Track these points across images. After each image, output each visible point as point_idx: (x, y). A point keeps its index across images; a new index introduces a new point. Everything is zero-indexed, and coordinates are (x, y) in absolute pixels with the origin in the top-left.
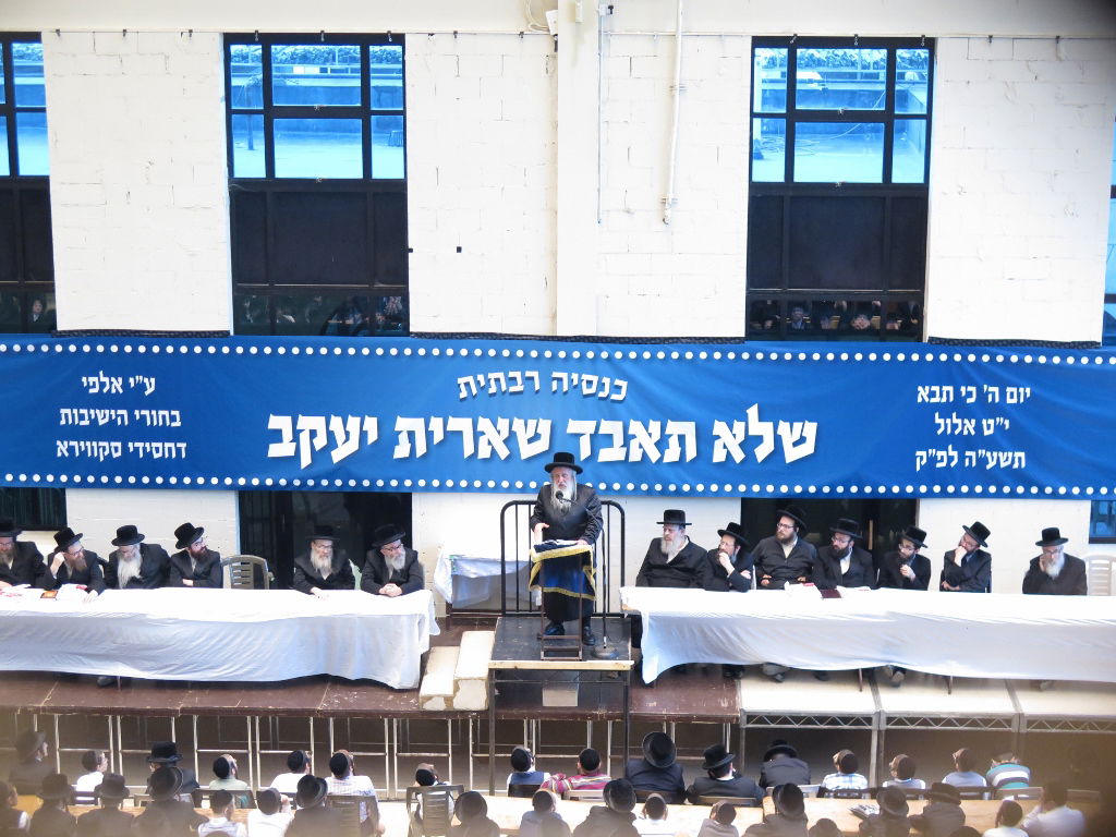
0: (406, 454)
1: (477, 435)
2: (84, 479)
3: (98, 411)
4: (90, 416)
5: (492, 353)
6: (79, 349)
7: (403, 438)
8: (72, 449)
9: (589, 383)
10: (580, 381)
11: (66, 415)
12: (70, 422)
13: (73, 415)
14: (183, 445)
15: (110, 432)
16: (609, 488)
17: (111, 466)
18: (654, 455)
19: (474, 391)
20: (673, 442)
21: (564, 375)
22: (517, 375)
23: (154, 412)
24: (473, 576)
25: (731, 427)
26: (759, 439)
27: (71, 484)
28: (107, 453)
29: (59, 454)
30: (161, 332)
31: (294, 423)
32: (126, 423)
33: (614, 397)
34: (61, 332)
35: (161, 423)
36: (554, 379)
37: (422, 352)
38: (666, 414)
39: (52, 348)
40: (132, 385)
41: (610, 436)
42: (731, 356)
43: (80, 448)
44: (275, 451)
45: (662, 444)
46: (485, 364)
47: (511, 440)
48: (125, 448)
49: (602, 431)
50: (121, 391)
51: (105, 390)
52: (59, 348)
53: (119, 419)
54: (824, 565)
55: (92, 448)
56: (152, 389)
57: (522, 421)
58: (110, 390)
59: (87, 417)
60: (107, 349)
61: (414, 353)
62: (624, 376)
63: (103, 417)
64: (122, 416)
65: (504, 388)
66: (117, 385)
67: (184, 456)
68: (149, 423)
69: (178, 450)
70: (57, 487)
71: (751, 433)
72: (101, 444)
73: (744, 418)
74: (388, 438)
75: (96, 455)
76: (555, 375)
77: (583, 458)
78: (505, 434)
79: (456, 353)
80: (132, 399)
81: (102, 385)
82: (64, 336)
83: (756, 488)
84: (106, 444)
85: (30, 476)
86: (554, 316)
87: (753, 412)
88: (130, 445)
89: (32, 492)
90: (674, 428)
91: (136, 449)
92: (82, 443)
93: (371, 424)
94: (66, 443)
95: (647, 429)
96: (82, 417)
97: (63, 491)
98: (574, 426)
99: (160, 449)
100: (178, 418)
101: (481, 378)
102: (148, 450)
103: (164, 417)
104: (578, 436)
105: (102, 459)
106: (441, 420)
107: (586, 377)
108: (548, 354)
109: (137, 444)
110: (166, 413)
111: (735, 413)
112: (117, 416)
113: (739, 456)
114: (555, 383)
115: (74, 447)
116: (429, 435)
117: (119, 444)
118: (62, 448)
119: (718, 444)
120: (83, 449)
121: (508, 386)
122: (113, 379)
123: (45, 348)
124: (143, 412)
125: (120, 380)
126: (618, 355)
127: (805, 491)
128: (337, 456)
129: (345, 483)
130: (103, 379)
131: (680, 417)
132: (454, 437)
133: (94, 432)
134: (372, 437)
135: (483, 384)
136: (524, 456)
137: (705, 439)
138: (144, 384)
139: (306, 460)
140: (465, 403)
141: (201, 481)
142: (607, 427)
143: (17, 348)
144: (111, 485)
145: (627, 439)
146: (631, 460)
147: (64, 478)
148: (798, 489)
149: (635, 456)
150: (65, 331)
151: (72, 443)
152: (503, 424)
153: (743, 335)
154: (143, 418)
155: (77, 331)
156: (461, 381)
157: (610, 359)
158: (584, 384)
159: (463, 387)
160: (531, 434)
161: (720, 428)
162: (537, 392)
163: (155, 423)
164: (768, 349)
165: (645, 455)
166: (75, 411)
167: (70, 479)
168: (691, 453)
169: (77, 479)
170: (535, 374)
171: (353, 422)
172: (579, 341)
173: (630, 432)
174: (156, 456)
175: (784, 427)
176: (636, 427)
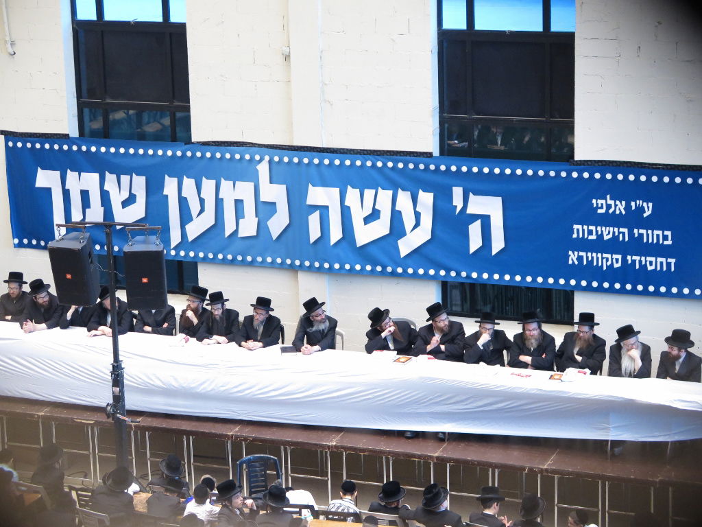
2: (589, 284)
3: (604, 228)
4: (597, 231)
6: (592, 176)
8: (580, 259)
11: (578, 230)
12: (581, 236)
13: (583, 230)
14: (673, 261)
15: (613, 246)
17: (611, 274)
23: (650, 232)
27: (578, 287)
28: (609, 263)
29: (570, 262)
30: (660, 165)
32: (627, 239)
34: (577, 161)
35: (655, 241)
39: (569, 174)
40: (633, 208)
43: (587, 258)
48: (624, 260)
50: (624, 212)
51: (611, 211)
52: (575, 175)
53: (621, 235)
55: (598, 258)
56: (650, 212)
58: (615, 211)
59: (594, 233)
60: (614, 177)
63: (607, 233)
64: (624, 233)
66: (621, 207)
67: (673, 269)
68: (645, 240)
69: (669, 265)
70: (568, 289)
72: (605, 255)
75: (600, 264)
80: (633, 219)
81: (609, 206)
82: (580, 165)
84: (609, 256)
85: (545, 279)
88: (629, 258)
89: (547, 292)
91: (634, 261)
92: (589, 254)
94: (576, 253)
96: (590, 233)
97: (572, 293)
99: (654, 263)
100: (670, 238)
102: (643, 263)
103: (658, 236)
105: (605, 268)
109: (634, 258)
110: (660, 232)
112: (619, 233)
115: (582, 257)
117: (619, 257)
118: (573, 257)
120: (590, 259)
122: (618, 202)
123: (564, 174)
124: (641, 231)
125: (624, 203)
130: (610, 202)
133: (600, 245)
138: (643, 207)
141: (686, 291)
143: (541, 173)
144: (611, 290)
147: (573, 282)
150: (580, 161)
151: (581, 254)
154: (641, 235)
155: (590, 161)
163: (650, 241)
166: (585, 227)
167: (578, 283)
169: (584, 283)
174: (650, 268)
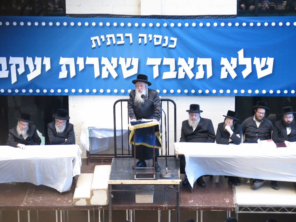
1: (101, 66)
5: (108, 24)
7: (64, 68)
9: (157, 39)
10: (153, 38)
16: (168, 92)
18: (191, 75)
19: (99, 44)
20: (201, 68)
21: (145, 35)
22: (121, 35)
24: (100, 137)
25: (230, 61)
26: (244, 67)
31: (8, 61)
33: (170, 46)
36: (140, 37)
37: (72, 24)
38: (197, 54)
41: (168, 66)
42: (230, 24)
45: (195, 70)
46: (104, 30)
47: (118, 68)
49: (164, 63)
54: (278, 130)
57: (124, 59)
61: (69, 25)
62: (175, 35)
65: (114, 42)
71: (240, 64)
73: (237, 56)
74: (56, 68)
76: (140, 35)
77: (155, 77)
78: (115, 66)
79: (90, 25)
83: (243, 91)
86: (139, 5)
87: (241, 53)
90: (201, 61)
93: (47, 61)
95: (187, 62)
98: (150, 61)
101: (102, 37)
104: (152, 66)
106: (82, 59)
107: (156, 36)
108: (137, 25)
111: (232, 53)
113: (234, 75)
114: (140, 40)
116: (77, 66)
119: (223, 70)
121: (116, 42)
126: (172, 25)
127: (268, 93)
128: (30, 77)
129: (34, 91)
131: (204, 56)
132: (89, 67)
134: (48, 67)
135: (104, 40)
136: (125, 77)
137: (217, 67)
139: (14, 80)
140: (94, 50)
142: (167, 61)
145: (177, 67)
146: (179, 78)
148: (264, 92)
149: (181, 76)
152: (114, 60)
153: (235, 13)
156: (93, 39)
157: (168, 27)
158: (155, 40)
159: (93, 42)
160: (128, 65)
161: (224, 61)
162: (132, 44)
164: (249, 21)
165: (186, 75)
168: (210, 74)
170: (130, 35)
171: (38, 60)
172: (152, 18)
173: (179, 64)
175: (257, 60)
176: (181, 61)
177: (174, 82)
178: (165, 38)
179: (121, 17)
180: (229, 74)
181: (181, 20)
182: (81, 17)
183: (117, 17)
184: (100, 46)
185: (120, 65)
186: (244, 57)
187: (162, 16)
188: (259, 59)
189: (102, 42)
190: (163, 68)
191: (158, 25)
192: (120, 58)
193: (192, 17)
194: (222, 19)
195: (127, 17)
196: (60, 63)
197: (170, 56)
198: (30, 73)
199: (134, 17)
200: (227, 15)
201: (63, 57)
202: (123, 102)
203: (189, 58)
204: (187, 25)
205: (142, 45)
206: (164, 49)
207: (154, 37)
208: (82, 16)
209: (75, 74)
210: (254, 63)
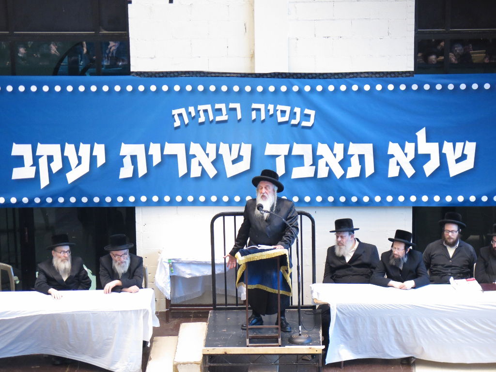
0: (130, 175)
1: (189, 157)
5: (201, 88)
7: (127, 161)
9: (283, 112)
10: (276, 110)
16: (301, 201)
18: (338, 172)
19: (186, 121)
20: (355, 161)
21: (262, 106)
22: (222, 106)
24: (188, 276)
25: (403, 147)
26: (427, 157)
31: (34, 150)
33: (304, 124)
36: (254, 109)
37: (141, 88)
38: (348, 138)
41: (301, 157)
42: (403, 87)
44: (18, 174)
45: (345, 163)
46: (194, 98)
47: (218, 161)
49: (294, 153)
57: (227, 146)
61: (135, 89)
62: (312, 106)
65: (211, 118)
71: (420, 152)
73: (414, 140)
74: (114, 161)
76: (254, 106)
78: (213, 156)
79: (171, 89)
83: (425, 198)
86: (252, 57)
87: (421, 134)
90: (355, 149)
93: (100, 150)
95: (332, 150)
98: (271, 149)
101: (191, 109)
104: (275, 157)
106: (158, 146)
107: (280, 107)
108: (248, 89)
111: (406, 136)
113: (410, 171)
114: (254, 113)
116: (149, 158)
119: (392, 162)
121: (214, 117)
126: (307, 88)
127: (467, 200)
128: (72, 177)
129: (79, 200)
131: (360, 140)
132: (169, 160)
134: (101, 161)
135: (193, 114)
136: (229, 175)
137: (382, 158)
139: (44, 181)
140: (179, 131)
142: (299, 149)
145: (316, 159)
146: (320, 176)
148: (461, 199)
149: (323, 173)
152: (211, 148)
153: (411, 68)
156: (175, 112)
157: (300, 92)
158: (279, 113)
159: (176, 117)
160: (235, 156)
161: (393, 148)
162: (240, 120)
164: (434, 81)
165: (331, 172)
168: (370, 170)
170: (237, 106)
171: (85, 149)
172: (274, 77)
173: (318, 153)
175: (448, 147)
176: (323, 149)
177: (311, 184)
178: (295, 111)
179: (222, 76)
180: (401, 170)
181: (322, 81)
182: (156, 77)
183: (215, 76)
184: (188, 124)
185: (221, 155)
186: (428, 141)
187: (290, 73)
188: (451, 144)
189: (191, 119)
190: (292, 160)
191: (284, 89)
192: (222, 144)
193: (341, 76)
194: (389, 79)
195: (233, 76)
196: (122, 154)
197: (303, 141)
198: (71, 170)
199: (244, 77)
200: (398, 72)
201: (125, 143)
202: (226, 217)
203: (335, 143)
204: (331, 88)
205: (258, 123)
206: (294, 128)
207: (277, 108)
208: (157, 75)
209: (145, 172)
210: (443, 151)
